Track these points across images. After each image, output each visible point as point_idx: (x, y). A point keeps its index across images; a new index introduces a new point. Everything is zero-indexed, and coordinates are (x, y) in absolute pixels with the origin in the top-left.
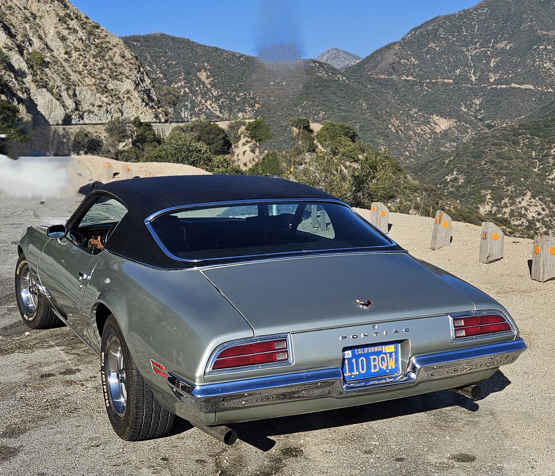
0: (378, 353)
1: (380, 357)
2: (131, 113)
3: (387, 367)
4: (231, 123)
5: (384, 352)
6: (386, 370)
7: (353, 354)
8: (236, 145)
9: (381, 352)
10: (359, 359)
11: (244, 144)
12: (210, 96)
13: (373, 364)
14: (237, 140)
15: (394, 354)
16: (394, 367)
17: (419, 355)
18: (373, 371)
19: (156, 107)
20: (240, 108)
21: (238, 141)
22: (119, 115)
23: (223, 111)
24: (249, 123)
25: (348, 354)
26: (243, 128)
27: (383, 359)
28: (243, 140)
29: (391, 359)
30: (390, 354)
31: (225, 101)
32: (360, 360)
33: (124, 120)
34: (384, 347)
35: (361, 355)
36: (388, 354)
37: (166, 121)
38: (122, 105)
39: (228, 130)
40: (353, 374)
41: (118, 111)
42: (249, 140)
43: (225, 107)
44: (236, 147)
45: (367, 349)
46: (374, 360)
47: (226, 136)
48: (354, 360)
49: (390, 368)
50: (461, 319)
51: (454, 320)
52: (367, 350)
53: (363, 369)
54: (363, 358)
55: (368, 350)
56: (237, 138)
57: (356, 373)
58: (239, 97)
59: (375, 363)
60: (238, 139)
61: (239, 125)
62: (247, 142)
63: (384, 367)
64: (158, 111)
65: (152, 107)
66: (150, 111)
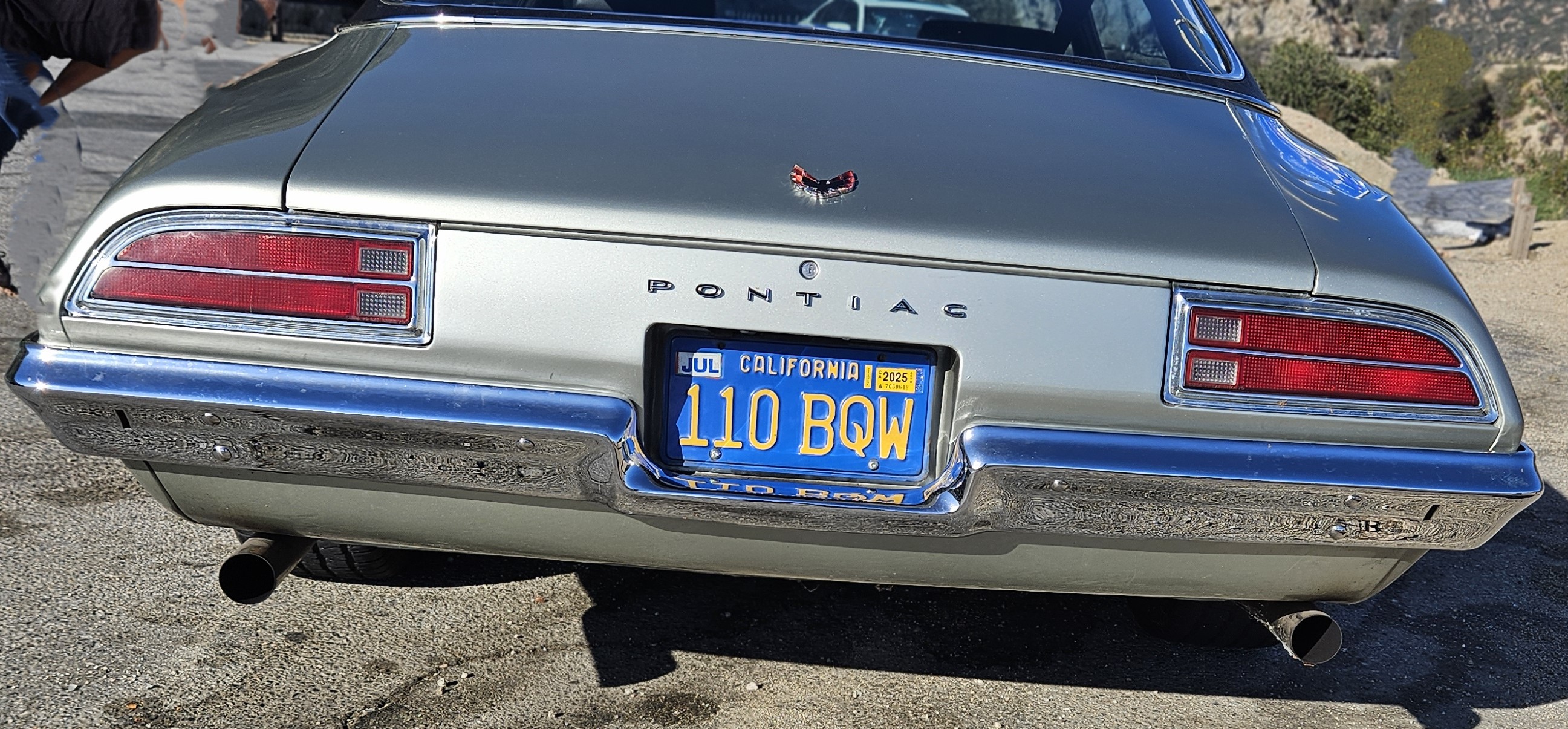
0: (838, 388)
1: (845, 404)
2: (1281, 28)
3: (874, 445)
4: (1507, 70)
5: (867, 385)
6: (866, 459)
7: (729, 367)
8: (1508, 121)
9: (855, 386)
10: (749, 390)
11: (1529, 122)
12: (1480, 10)
13: (808, 422)
14: (1513, 110)
15: (909, 403)
16: (901, 455)
17: (997, 423)
18: (804, 448)
19: (1340, 20)
20: (1547, 43)
21: (1516, 113)
22: (1254, 31)
23: (1505, 45)
24: (1553, 72)
25: (709, 363)
26: (1534, 83)
27: (856, 413)
28: (1527, 112)
29: (894, 420)
30: (895, 401)
31: (1514, 24)
32: (755, 396)
33: (1259, 43)
34: (868, 368)
35: (764, 380)
36: (883, 401)
37: (1356, 53)
38: (1265, 9)
39: (1497, 84)
40: (716, 443)
41: (1254, 22)
42: (1543, 112)
43: (1511, 36)
44: (1511, 126)
45: (791, 360)
46: (818, 409)
47: (1490, 98)
48: (727, 393)
49: (884, 454)
50: (1235, 315)
51: (1195, 311)
52: (790, 366)
53: (760, 436)
54: (771, 394)
55: (797, 366)
56: (1513, 105)
57: (726, 442)
58: (1551, 15)
59: (816, 423)
60: (1516, 107)
61: (1525, 75)
62: (1539, 117)
63: (858, 447)
64: (1342, 30)
65: (1332, 20)
66: (1325, 27)
